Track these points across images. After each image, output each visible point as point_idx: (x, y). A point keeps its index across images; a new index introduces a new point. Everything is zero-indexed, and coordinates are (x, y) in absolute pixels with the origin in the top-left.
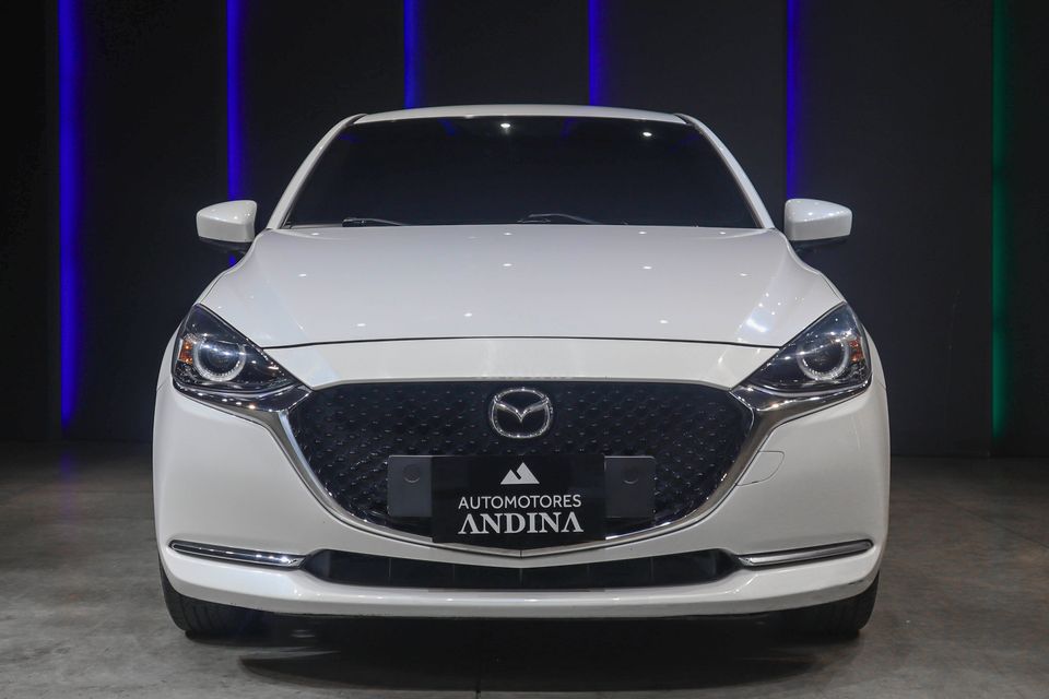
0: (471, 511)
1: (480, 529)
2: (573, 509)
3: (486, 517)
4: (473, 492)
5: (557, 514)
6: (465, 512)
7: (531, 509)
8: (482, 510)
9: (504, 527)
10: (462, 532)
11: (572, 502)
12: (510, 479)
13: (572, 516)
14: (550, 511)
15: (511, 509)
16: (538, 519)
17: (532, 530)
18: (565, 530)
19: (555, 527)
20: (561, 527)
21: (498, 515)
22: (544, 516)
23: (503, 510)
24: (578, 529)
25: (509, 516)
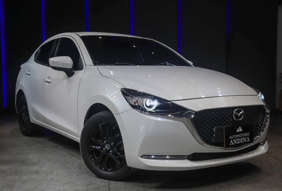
0: (232, 139)
1: (233, 143)
2: (248, 136)
3: (234, 140)
4: (232, 135)
5: (246, 138)
6: (231, 139)
7: (241, 137)
8: (234, 139)
9: (237, 142)
10: (230, 145)
11: (248, 134)
12: (238, 131)
13: (248, 138)
14: (244, 137)
15: (238, 138)
16: (243, 139)
17: (242, 142)
18: (247, 141)
19: (245, 141)
20: (246, 141)
21: (236, 139)
22: (244, 138)
23: (237, 138)
24: (249, 141)
25: (238, 139)
